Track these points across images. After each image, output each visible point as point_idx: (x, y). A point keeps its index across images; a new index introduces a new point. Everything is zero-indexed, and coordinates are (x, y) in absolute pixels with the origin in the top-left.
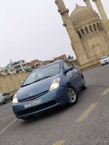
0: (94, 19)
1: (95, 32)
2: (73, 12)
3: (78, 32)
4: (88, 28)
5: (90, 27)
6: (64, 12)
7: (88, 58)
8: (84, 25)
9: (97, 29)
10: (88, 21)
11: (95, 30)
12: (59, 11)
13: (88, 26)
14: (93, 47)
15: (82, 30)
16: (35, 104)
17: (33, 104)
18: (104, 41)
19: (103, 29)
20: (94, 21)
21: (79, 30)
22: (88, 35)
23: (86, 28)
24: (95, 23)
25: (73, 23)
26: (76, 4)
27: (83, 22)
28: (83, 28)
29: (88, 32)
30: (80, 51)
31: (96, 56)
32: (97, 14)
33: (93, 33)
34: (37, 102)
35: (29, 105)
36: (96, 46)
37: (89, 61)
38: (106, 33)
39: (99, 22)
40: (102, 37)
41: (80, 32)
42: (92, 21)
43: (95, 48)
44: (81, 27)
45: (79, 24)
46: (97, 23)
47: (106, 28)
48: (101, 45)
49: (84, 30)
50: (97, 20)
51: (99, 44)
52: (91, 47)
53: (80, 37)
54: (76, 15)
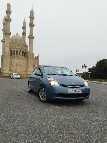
0: (25, 48)
1: (22, 56)
2: (13, 36)
3: (11, 50)
4: (19, 52)
5: (20, 51)
6: (8, 33)
7: (10, 70)
8: (17, 48)
9: (24, 55)
10: (20, 47)
11: (22, 55)
12: (3, 30)
13: (19, 50)
14: (16, 65)
15: (14, 51)
16: (77, 92)
17: (75, 91)
18: (25, 64)
19: (27, 57)
20: (24, 49)
21: (12, 50)
22: (17, 56)
23: (17, 51)
24: (24, 51)
25: (10, 43)
26: (17, 33)
27: (17, 46)
28: (16, 50)
29: (17, 54)
30: (7, 63)
31: (16, 71)
32: (27, 46)
33: (20, 56)
34: (79, 91)
35: (72, 91)
36: (18, 65)
37: (10, 73)
38: (28, 60)
39: (26, 52)
40: (25, 61)
41: (12, 51)
42: (23, 49)
43: (17, 66)
44: (14, 48)
45: (14, 46)
46: (25, 52)
47: (30, 57)
48: (22, 66)
49: (16, 52)
50: (26, 50)
51: (21, 65)
52: (15, 64)
53: (11, 54)
54: (15, 40)
